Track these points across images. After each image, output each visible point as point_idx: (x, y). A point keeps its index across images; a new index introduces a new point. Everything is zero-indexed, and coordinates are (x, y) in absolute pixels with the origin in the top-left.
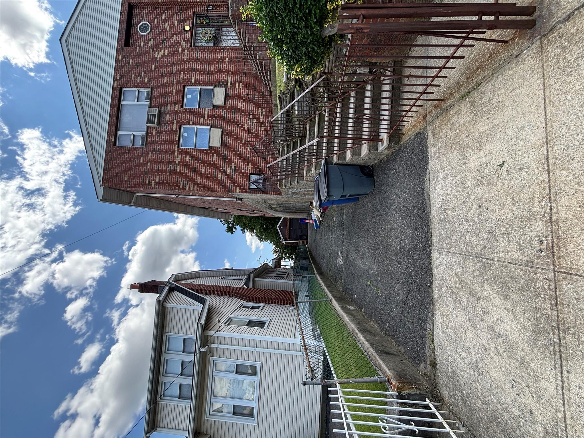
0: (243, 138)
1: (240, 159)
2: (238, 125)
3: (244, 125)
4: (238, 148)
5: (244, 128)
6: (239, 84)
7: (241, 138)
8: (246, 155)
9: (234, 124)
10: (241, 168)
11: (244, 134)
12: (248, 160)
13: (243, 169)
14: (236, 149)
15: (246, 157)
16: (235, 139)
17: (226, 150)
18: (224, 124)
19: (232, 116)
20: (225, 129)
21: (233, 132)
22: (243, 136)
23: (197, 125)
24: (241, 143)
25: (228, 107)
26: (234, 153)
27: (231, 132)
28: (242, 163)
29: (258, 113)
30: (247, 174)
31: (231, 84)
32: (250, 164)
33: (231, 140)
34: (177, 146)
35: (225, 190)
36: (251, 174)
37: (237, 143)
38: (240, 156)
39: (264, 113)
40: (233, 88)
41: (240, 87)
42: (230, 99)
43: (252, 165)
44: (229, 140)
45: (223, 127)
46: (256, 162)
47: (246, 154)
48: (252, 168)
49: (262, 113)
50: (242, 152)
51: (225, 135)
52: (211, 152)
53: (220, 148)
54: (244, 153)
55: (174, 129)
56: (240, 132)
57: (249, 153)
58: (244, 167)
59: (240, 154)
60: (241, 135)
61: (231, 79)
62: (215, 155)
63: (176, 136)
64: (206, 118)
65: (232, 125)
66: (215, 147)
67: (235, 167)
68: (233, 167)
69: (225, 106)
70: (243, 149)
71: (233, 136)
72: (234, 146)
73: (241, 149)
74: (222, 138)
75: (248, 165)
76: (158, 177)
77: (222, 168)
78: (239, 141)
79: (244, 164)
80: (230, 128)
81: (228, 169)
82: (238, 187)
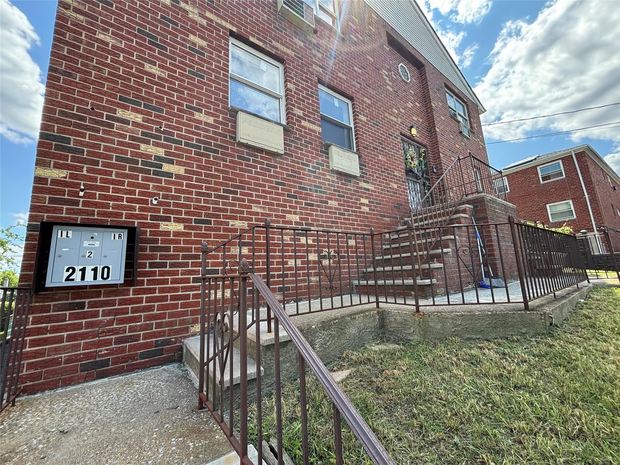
0: (264, 208)
1: (198, 194)
2: (295, 197)
3: (295, 213)
4: (236, 193)
5: (290, 212)
6: (367, 205)
7: (264, 203)
8: (213, 216)
9: (295, 187)
10: (165, 197)
11: (275, 210)
12: (197, 221)
13: (160, 204)
14: (233, 186)
15: (207, 215)
16: (260, 185)
17: (228, 155)
18: (293, 161)
19: (311, 185)
20: (282, 163)
21: (277, 183)
22: (270, 209)
23: (287, 100)
24: (250, 201)
25: (328, 177)
26: (218, 177)
27: (277, 178)
28: (186, 199)
29: (324, 247)
30: (137, 217)
31: (365, 189)
32: (180, 227)
33: (257, 173)
34: (234, 29)
35: (57, 121)
36: (132, 233)
37: (249, 189)
38: (209, 195)
39: (326, 262)
40: (360, 193)
41: (362, 207)
42: (342, 184)
43: (177, 234)
44: (256, 167)
45: (286, 159)
46: (190, 249)
47: (218, 216)
48: (167, 233)
49: (324, 257)
50: (224, 204)
51: (269, 160)
52: (221, 112)
53: (235, 139)
54: (220, 210)
55: (274, 43)
56: (279, 200)
57: (221, 223)
58: (168, 204)
59: (217, 196)
60: (272, 204)
61: (372, 191)
62: (211, 120)
63: (258, 39)
64: (304, 123)
65: (294, 182)
66: (235, 127)
67: (170, 175)
68: (166, 167)
69: (329, 171)
70: (234, 205)
71: (268, 181)
72: (241, 181)
73: (234, 199)
74: (261, 150)
75: (177, 220)
77: (164, 132)
78: (257, 196)
79: (182, 206)
80: (288, 175)
81: (161, 152)
82: (72, 176)
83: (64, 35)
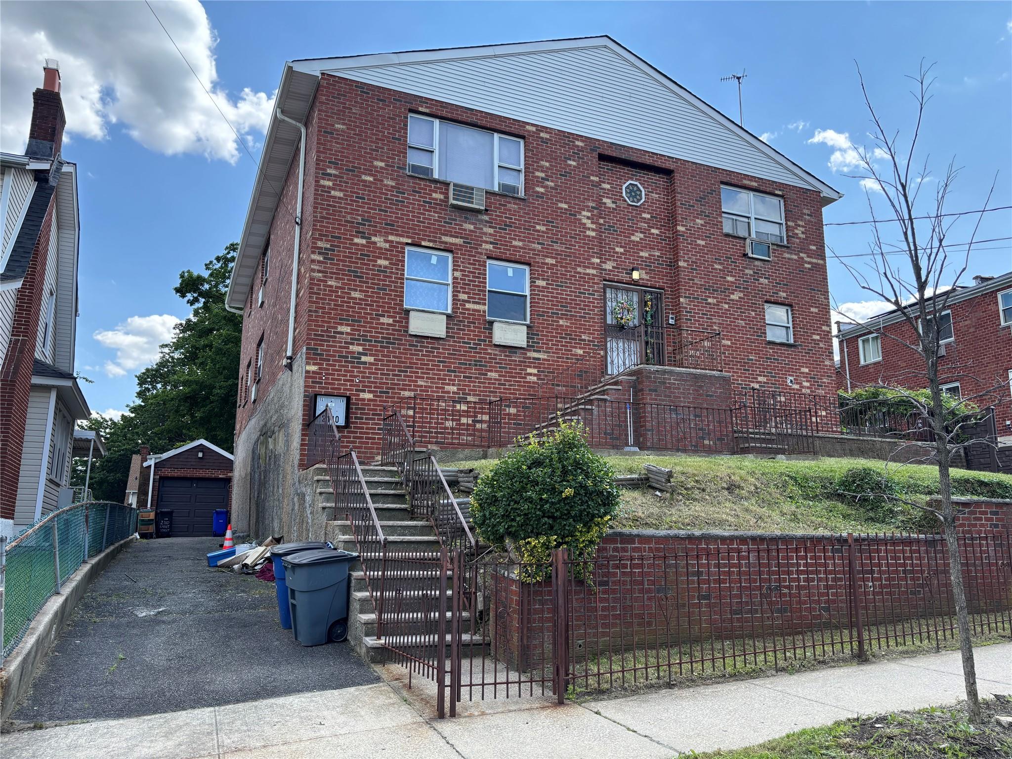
0: (427, 382)
1: (382, 374)
2: (455, 372)
3: (453, 385)
4: (406, 372)
5: (449, 384)
6: (535, 375)
7: (427, 378)
8: (391, 388)
9: (455, 363)
10: (363, 377)
11: (436, 383)
12: (380, 392)
13: (360, 381)
14: (405, 367)
15: (387, 388)
16: (425, 365)
17: (402, 344)
18: (455, 341)
19: (471, 360)
20: (445, 345)
21: (439, 361)
22: (432, 383)
23: (454, 287)
24: (416, 377)
25: (489, 351)
26: (395, 361)
27: (440, 357)
28: (375, 378)
29: (479, 413)
30: (348, 390)
31: (534, 359)
32: (371, 396)
33: (423, 355)
34: (409, 241)
35: (313, 339)
36: (348, 399)
37: (416, 368)
38: (389, 375)
39: (478, 426)
40: (527, 362)
41: (528, 377)
42: (505, 356)
43: (369, 400)
44: (422, 351)
45: (449, 341)
46: (376, 410)
47: (394, 389)
48: (364, 400)
49: (479, 422)
50: (398, 380)
51: (433, 343)
52: (398, 313)
53: (407, 332)
54: (396, 384)
55: (445, 239)
56: (440, 375)
57: (396, 393)
58: (364, 382)
59: (394, 375)
60: (434, 379)
61: (544, 360)
62: (391, 321)
63: (429, 241)
64: (468, 306)
65: (454, 359)
66: (407, 323)
67: (365, 363)
68: (364, 359)
69: (490, 346)
70: (405, 380)
71: (431, 361)
72: (410, 363)
73: (405, 376)
74: (427, 337)
75: (370, 392)
76: (341, 195)
77: (363, 336)
78: (422, 373)
79: (372, 382)
80: (449, 354)
81: (360, 349)
82: (320, 369)
83: (313, 289)
